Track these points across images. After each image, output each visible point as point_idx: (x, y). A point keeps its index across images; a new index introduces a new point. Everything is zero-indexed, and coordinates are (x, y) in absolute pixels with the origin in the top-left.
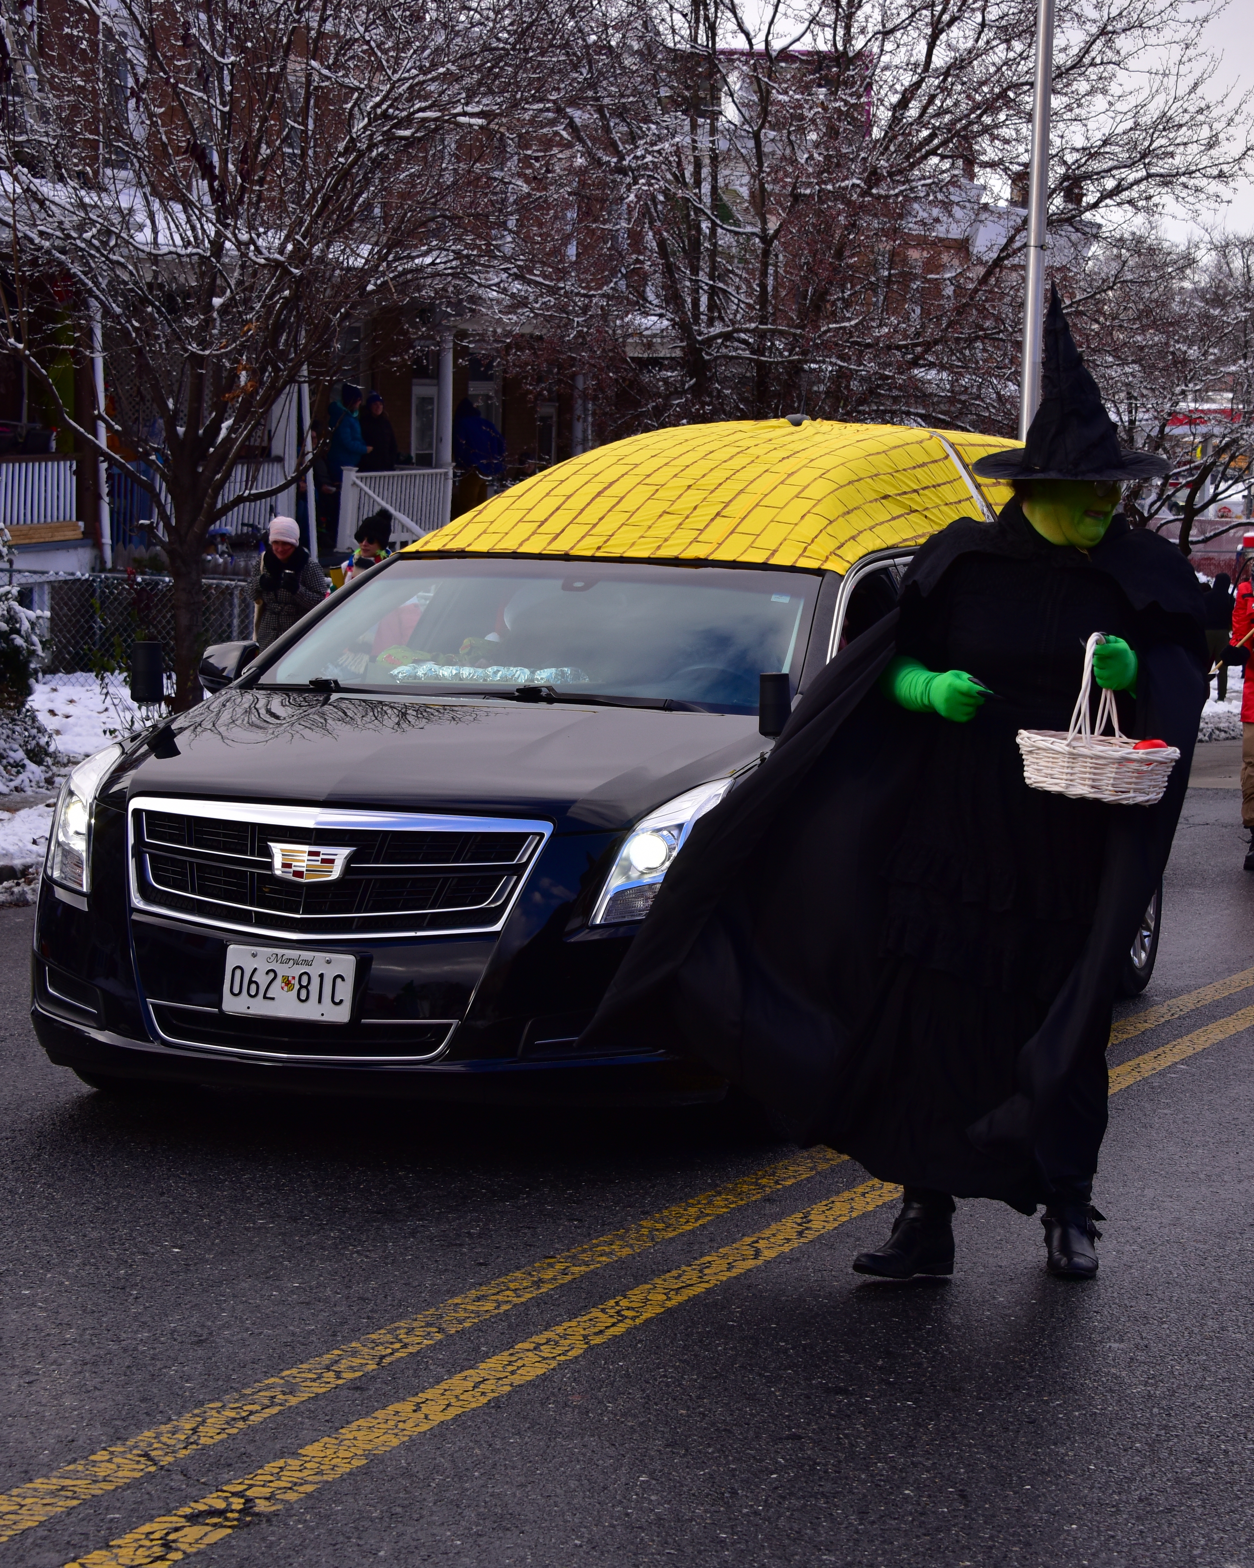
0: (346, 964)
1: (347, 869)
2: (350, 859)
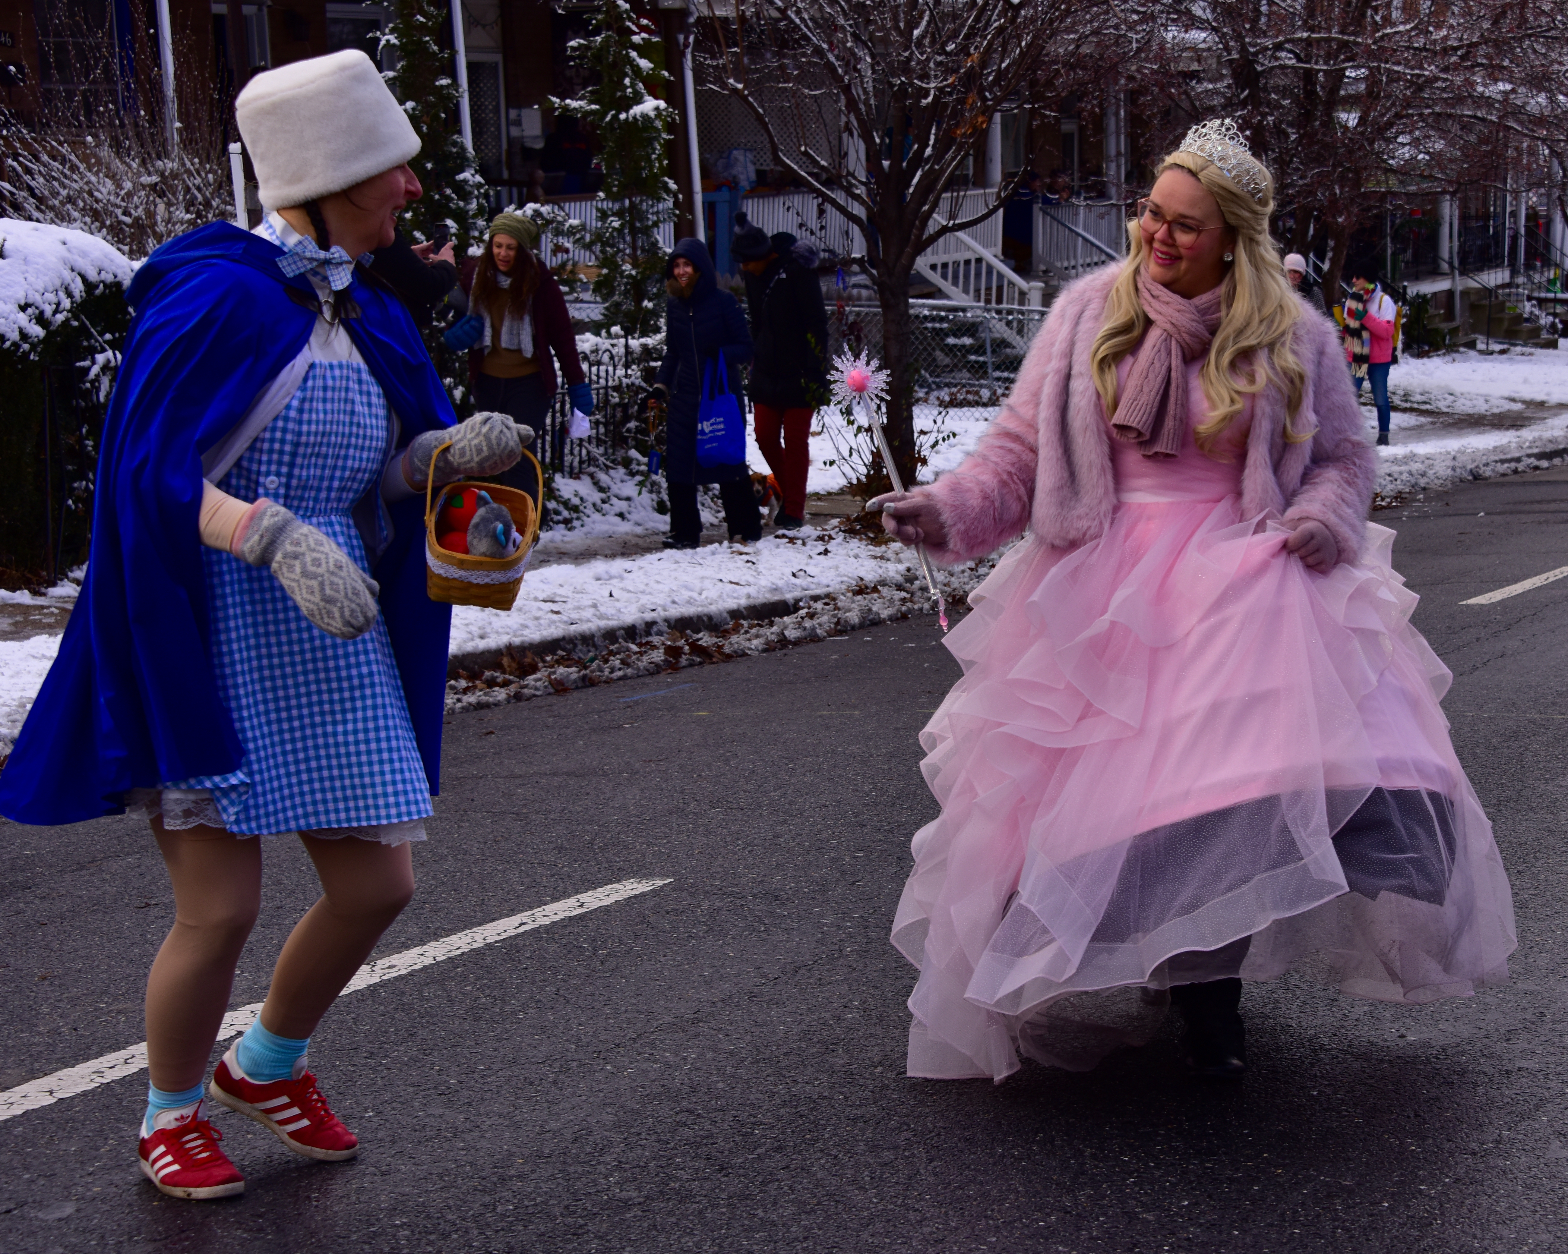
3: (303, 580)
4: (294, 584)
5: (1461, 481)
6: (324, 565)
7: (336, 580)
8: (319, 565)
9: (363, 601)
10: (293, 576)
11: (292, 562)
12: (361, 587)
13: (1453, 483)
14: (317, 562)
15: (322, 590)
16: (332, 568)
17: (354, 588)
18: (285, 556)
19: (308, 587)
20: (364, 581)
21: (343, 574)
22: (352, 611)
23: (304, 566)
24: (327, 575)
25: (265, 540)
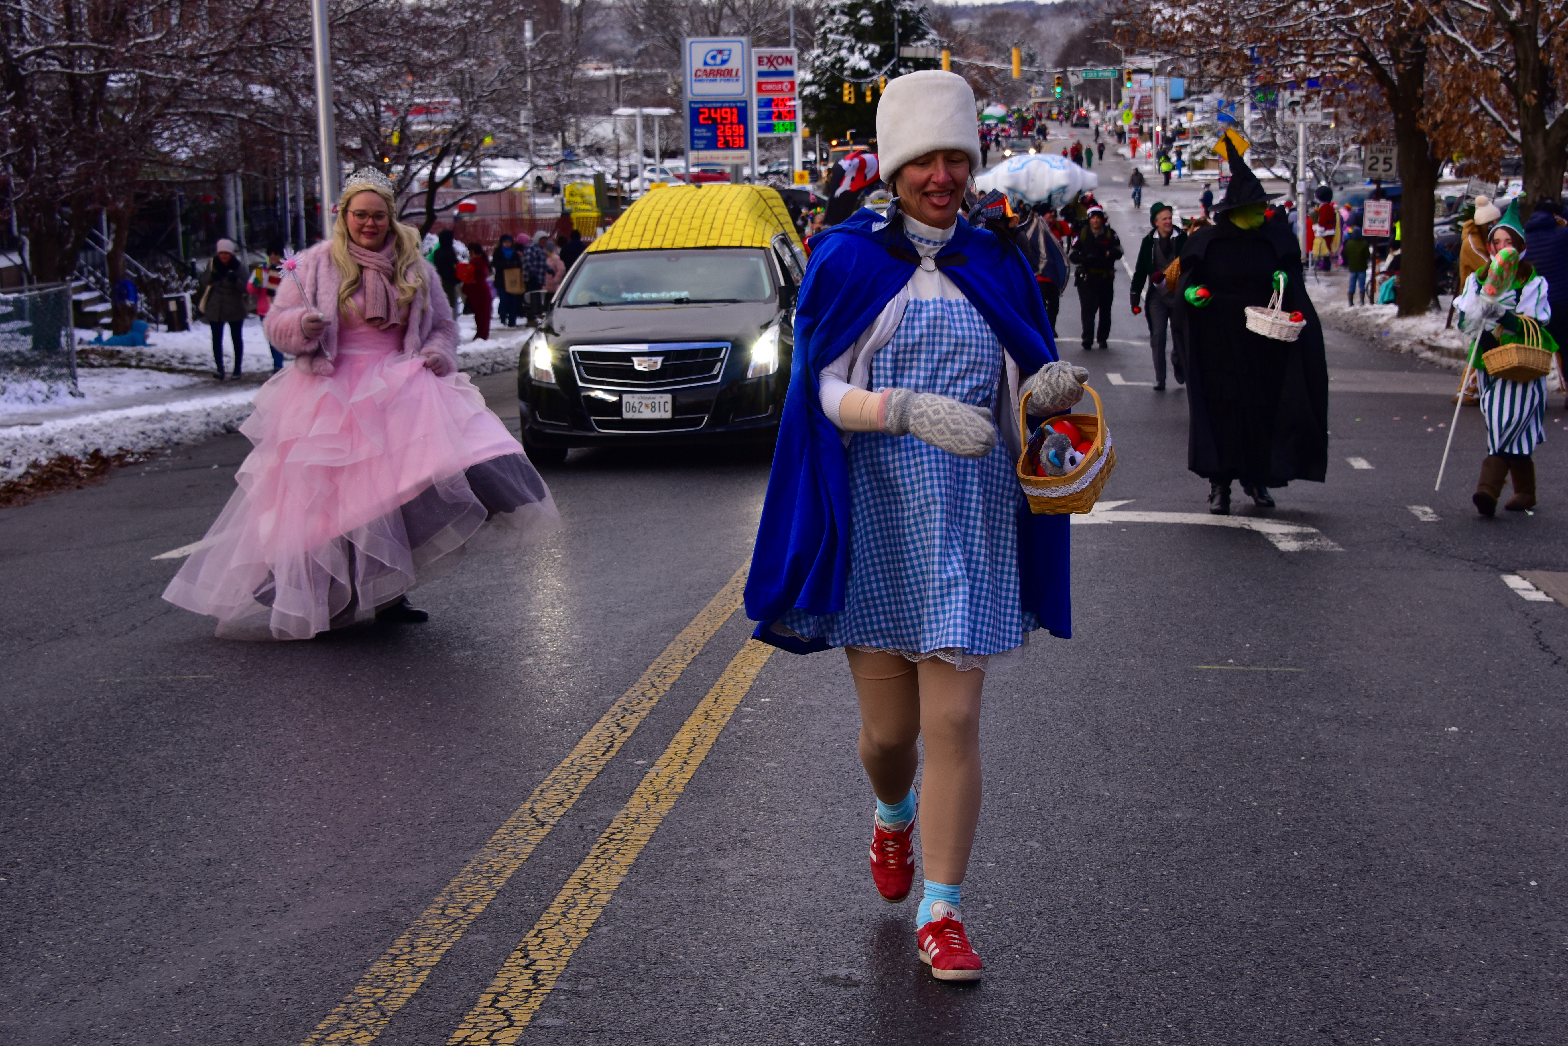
0: (668, 397)
1: (662, 365)
2: (663, 361)
3: (933, 429)
4: (929, 435)
5: (215, 434)
6: (942, 412)
7: (955, 417)
8: (939, 413)
9: (980, 424)
10: (926, 429)
11: (921, 420)
12: (973, 415)
13: (206, 437)
14: (937, 412)
15: (949, 428)
16: (948, 410)
17: (969, 418)
18: (915, 418)
19: (939, 431)
20: (975, 411)
21: (958, 411)
22: (975, 432)
23: (929, 418)
24: (947, 417)
25: (898, 413)
